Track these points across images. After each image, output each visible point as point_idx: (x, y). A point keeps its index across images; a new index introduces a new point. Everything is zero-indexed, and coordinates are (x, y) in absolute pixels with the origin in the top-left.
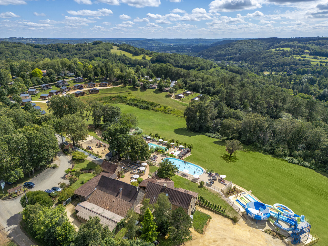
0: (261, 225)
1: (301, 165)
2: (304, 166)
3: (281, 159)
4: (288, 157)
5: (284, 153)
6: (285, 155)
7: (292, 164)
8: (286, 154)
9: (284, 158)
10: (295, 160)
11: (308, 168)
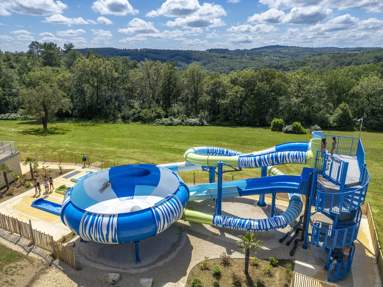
0: (161, 258)
1: (186, 125)
2: (191, 125)
3: (155, 124)
4: (163, 119)
5: (156, 113)
6: (159, 116)
7: (173, 127)
8: (160, 114)
9: (158, 122)
10: (176, 120)
11: (197, 125)
